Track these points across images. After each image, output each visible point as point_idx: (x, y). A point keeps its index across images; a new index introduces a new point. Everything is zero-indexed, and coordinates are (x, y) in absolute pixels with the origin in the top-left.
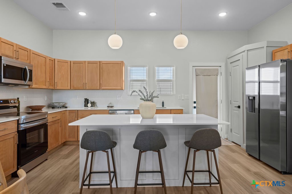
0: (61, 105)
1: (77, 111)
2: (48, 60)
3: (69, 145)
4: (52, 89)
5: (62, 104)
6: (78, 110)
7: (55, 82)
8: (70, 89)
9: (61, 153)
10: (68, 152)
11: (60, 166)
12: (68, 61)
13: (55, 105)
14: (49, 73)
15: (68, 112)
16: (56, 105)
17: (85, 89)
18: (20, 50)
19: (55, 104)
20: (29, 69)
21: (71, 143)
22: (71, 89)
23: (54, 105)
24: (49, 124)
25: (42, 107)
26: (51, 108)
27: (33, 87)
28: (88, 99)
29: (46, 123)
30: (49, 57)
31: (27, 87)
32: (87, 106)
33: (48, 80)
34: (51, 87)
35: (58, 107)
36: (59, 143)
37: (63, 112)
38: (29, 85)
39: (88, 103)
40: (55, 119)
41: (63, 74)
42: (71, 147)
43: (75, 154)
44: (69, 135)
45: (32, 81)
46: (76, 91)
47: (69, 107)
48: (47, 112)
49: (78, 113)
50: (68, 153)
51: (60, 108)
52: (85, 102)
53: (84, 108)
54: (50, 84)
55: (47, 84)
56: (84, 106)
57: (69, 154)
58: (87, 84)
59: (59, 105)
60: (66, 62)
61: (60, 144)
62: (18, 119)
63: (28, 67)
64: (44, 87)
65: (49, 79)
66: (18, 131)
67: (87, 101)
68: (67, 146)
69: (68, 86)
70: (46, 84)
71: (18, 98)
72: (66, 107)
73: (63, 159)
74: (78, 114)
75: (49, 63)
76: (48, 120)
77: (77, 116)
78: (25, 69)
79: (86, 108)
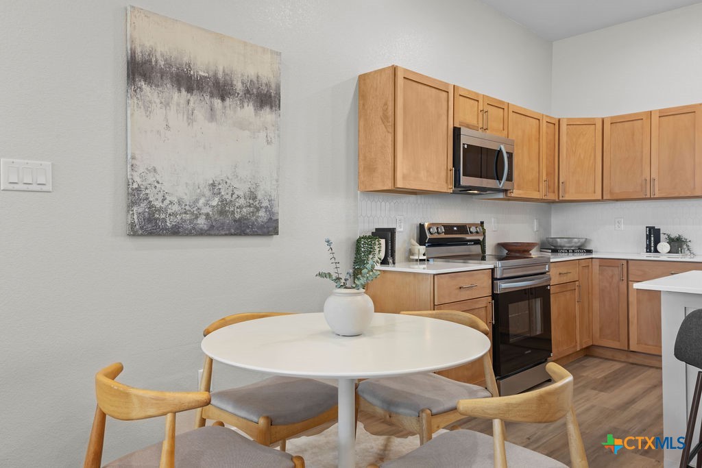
0: (575, 243)
1: (625, 263)
2: (545, 122)
3: (601, 358)
4: (554, 202)
5: (579, 242)
6: (627, 261)
7: (560, 182)
8: (600, 198)
9: (585, 374)
10: (604, 375)
11: (588, 405)
12: (594, 118)
13: (559, 244)
14: (547, 158)
15: (596, 263)
16: (562, 244)
17: (650, 199)
18: (490, 109)
19: (558, 240)
20: (507, 153)
21: (608, 354)
22: (605, 198)
23: (557, 242)
24: (553, 290)
25: (531, 245)
26: (550, 251)
27: (513, 195)
28: (659, 230)
29: (547, 286)
30: (547, 116)
31: (501, 196)
32: (656, 251)
33: (545, 178)
34: (552, 197)
35: (568, 251)
36: (576, 346)
37: (584, 263)
38: (505, 191)
39: (657, 241)
40: (564, 279)
41: (582, 156)
42: (609, 364)
43: (624, 386)
44: (601, 329)
45: (512, 181)
46: (619, 204)
47: (596, 252)
48: (549, 258)
49: (630, 268)
50: (605, 378)
51: (573, 251)
52: (648, 237)
53: (645, 256)
54: (549, 187)
55: (543, 186)
56: (647, 248)
57: (608, 382)
58: (656, 183)
59: (569, 242)
60: (590, 123)
61: (578, 349)
62: (492, 266)
63: (505, 148)
64: (536, 195)
65: (547, 175)
66: (494, 296)
67: (653, 236)
68: (597, 361)
69: (595, 192)
70: (541, 186)
71: (482, 223)
72: (590, 252)
73: (594, 389)
74: (630, 272)
75: (547, 133)
76: (550, 279)
77: (625, 278)
78: (500, 152)
79: (652, 256)
